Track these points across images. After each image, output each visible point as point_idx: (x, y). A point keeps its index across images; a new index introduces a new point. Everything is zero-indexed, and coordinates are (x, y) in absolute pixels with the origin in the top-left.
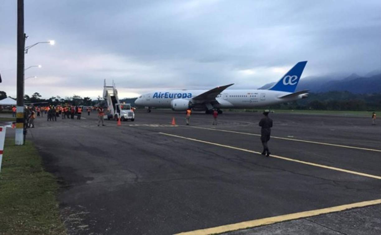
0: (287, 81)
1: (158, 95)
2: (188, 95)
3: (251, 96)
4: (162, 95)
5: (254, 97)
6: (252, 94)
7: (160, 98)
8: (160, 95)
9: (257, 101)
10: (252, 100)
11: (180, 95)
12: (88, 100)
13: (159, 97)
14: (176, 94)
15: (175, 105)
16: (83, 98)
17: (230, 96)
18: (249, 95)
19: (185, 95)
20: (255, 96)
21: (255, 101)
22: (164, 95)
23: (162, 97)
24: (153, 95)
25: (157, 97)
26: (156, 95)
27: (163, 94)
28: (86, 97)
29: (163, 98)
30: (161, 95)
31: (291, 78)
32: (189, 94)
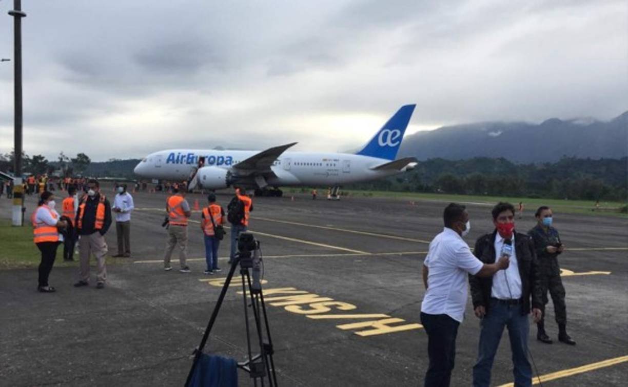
0: (384, 140)
1: (176, 157)
2: (225, 159)
3: (327, 165)
4: (183, 157)
5: (333, 168)
6: (329, 160)
7: (179, 162)
8: (178, 157)
9: (337, 175)
10: (330, 173)
11: (212, 159)
12: (40, 161)
13: (177, 163)
14: (207, 157)
15: (205, 178)
16: (31, 158)
17: (295, 164)
18: (326, 163)
19: (221, 159)
20: (335, 165)
21: (335, 175)
22: (185, 159)
23: (181, 163)
24: (167, 158)
25: (173, 162)
26: (171, 158)
27: (185, 156)
28: (37, 154)
29: (184, 163)
30: (180, 158)
31: (390, 133)
32: (227, 157)
